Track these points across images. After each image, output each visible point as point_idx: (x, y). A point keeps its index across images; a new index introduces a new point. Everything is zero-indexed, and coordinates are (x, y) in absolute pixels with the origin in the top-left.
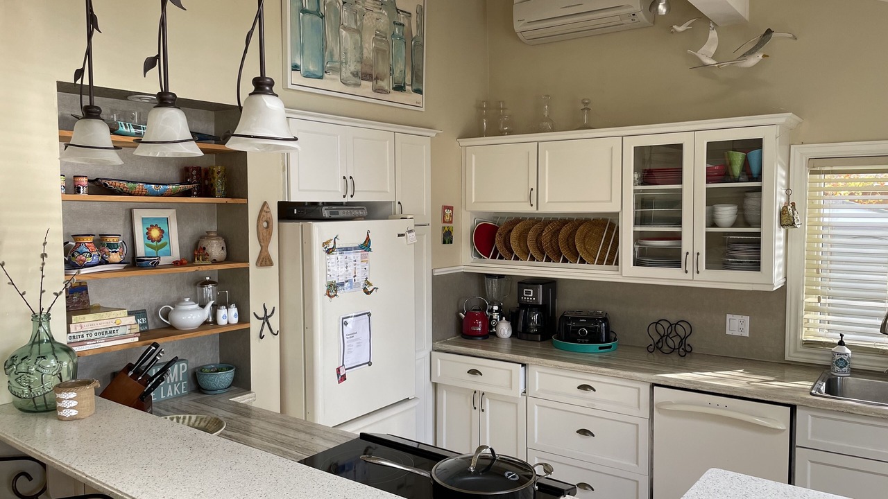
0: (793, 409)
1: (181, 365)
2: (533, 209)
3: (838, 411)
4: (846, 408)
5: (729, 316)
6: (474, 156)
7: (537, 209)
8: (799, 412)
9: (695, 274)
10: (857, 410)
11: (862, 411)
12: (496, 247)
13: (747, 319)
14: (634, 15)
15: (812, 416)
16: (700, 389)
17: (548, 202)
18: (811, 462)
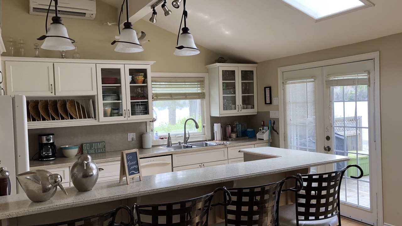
0: (172, 156)
1: (103, 143)
2: (53, 95)
5: (129, 134)
6: (11, 66)
7: (55, 94)
9: (128, 117)
12: (32, 115)
13: (135, 134)
14: (92, 14)
15: (177, 156)
17: (61, 91)
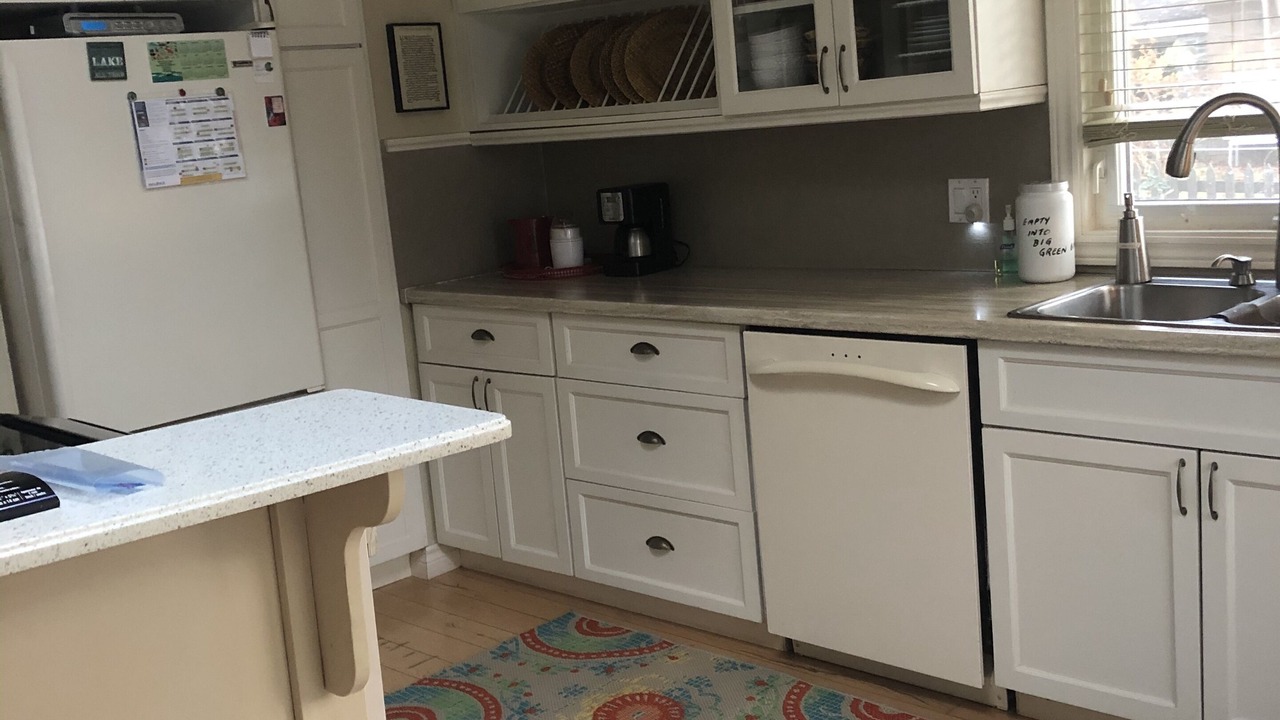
0: (972, 345)
3: (1040, 343)
4: (1054, 334)
5: (953, 184)
8: (983, 354)
9: (841, 91)
10: (1073, 337)
11: (1081, 338)
13: (984, 184)
15: (1007, 360)
16: (814, 327)
18: (1012, 455)
